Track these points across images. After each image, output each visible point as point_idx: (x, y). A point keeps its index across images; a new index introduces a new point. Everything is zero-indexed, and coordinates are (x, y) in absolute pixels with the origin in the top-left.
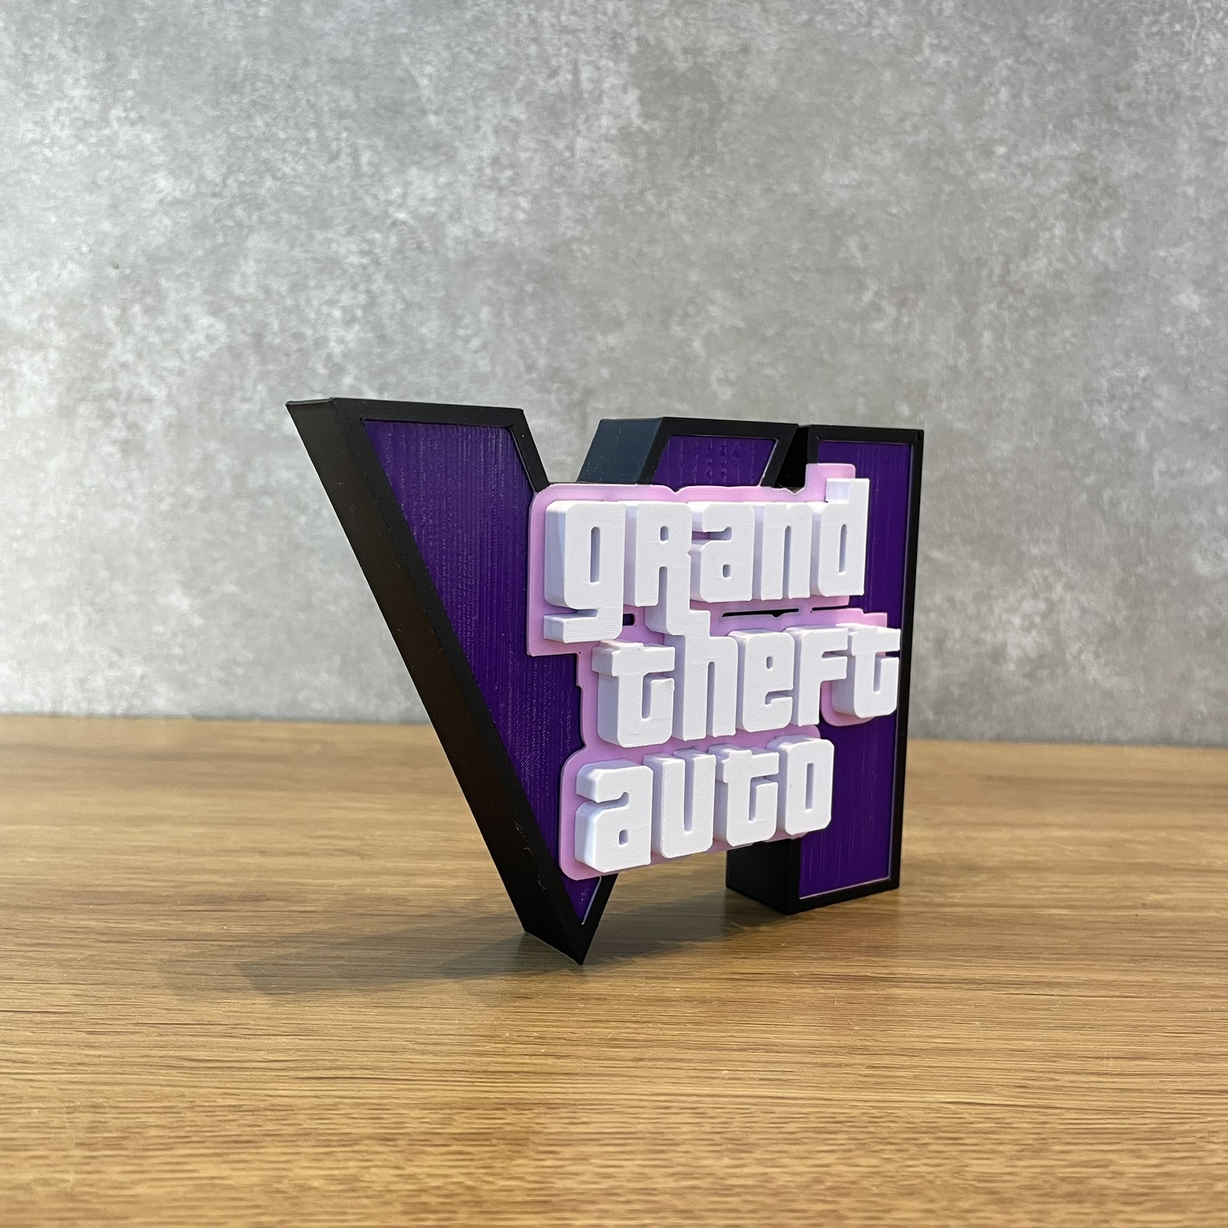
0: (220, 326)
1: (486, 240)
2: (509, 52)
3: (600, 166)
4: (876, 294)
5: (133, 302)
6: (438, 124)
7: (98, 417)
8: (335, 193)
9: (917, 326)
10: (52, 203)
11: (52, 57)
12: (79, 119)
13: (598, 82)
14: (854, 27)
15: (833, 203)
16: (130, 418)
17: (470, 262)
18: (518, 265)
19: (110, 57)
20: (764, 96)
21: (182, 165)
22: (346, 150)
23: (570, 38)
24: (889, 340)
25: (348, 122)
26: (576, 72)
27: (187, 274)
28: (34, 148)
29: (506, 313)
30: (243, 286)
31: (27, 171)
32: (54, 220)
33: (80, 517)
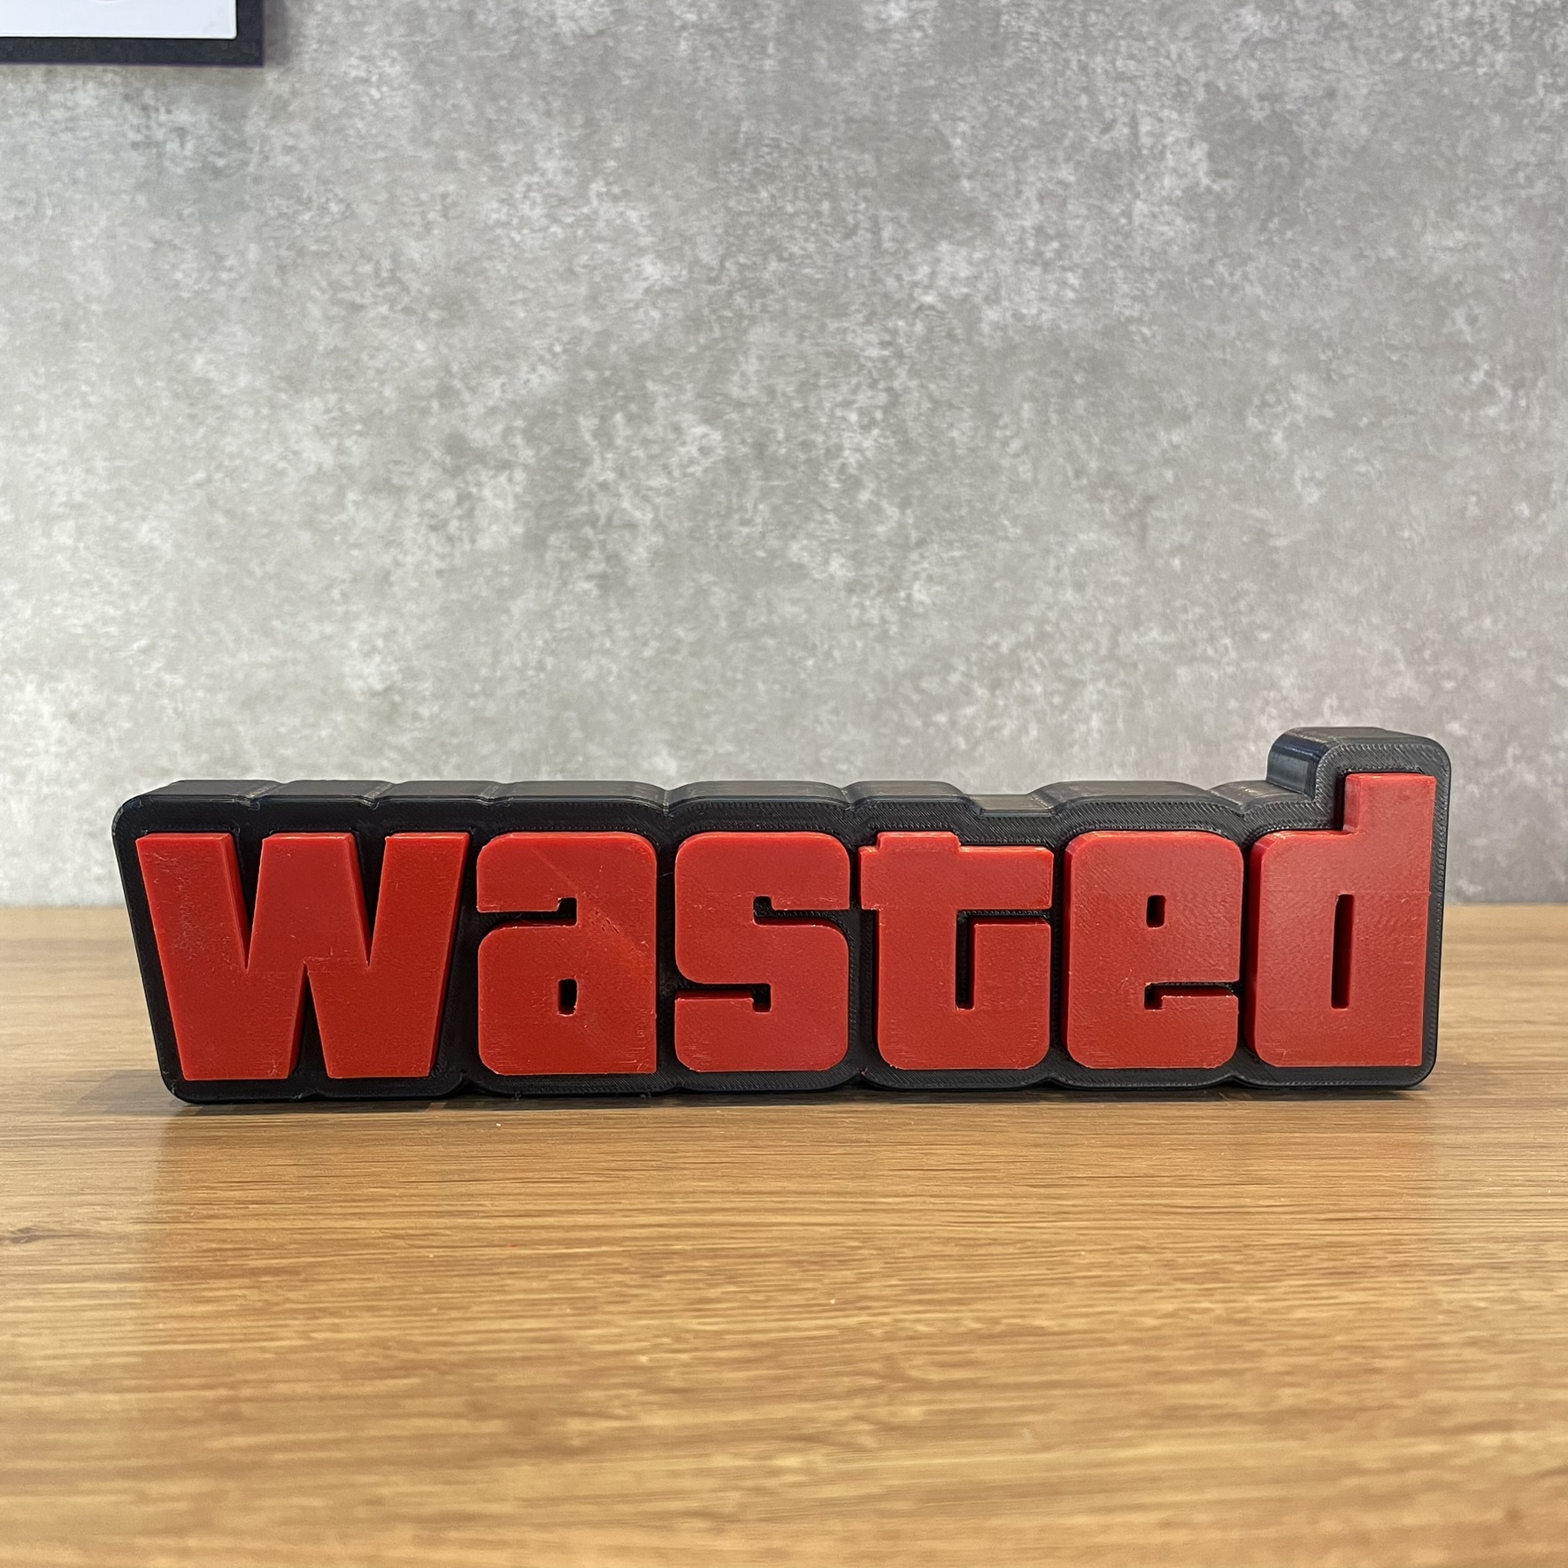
0: (716, 436)
1: (1029, 324)
2: (1056, 105)
3: (1162, 234)
4: (1489, 374)
5: (613, 411)
6: (973, 190)
7: (572, 548)
8: (851, 275)
9: (1537, 411)
10: (520, 296)
11: (521, 123)
12: (552, 196)
13: (1158, 136)
14: (1457, 67)
15: (1436, 269)
16: (610, 546)
17: (1010, 349)
18: (1066, 352)
19: (590, 122)
20: (1354, 147)
21: (672, 247)
22: (867, 225)
23: (1126, 85)
24: (1502, 427)
25: (868, 191)
26: (1134, 124)
27: (677, 375)
28: (499, 231)
29: (1052, 408)
30: (744, 388)
31: (490, 258)
32: (522, 315)
33: (549, 667)
